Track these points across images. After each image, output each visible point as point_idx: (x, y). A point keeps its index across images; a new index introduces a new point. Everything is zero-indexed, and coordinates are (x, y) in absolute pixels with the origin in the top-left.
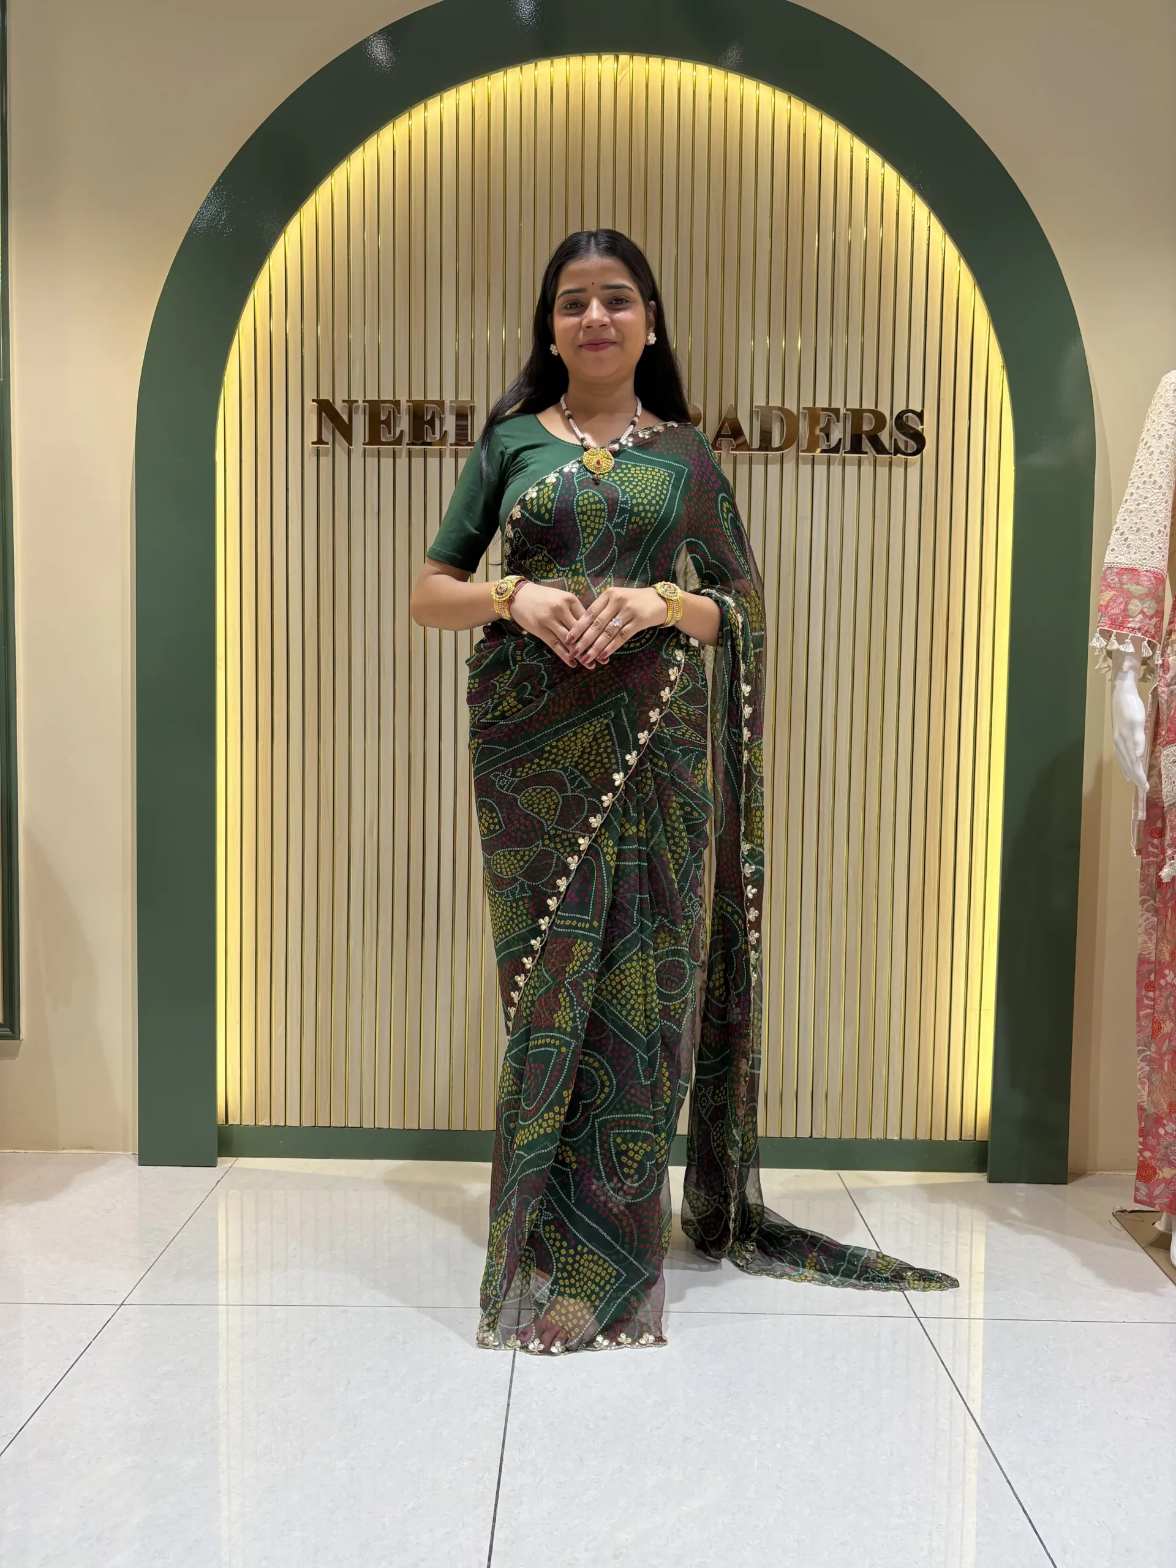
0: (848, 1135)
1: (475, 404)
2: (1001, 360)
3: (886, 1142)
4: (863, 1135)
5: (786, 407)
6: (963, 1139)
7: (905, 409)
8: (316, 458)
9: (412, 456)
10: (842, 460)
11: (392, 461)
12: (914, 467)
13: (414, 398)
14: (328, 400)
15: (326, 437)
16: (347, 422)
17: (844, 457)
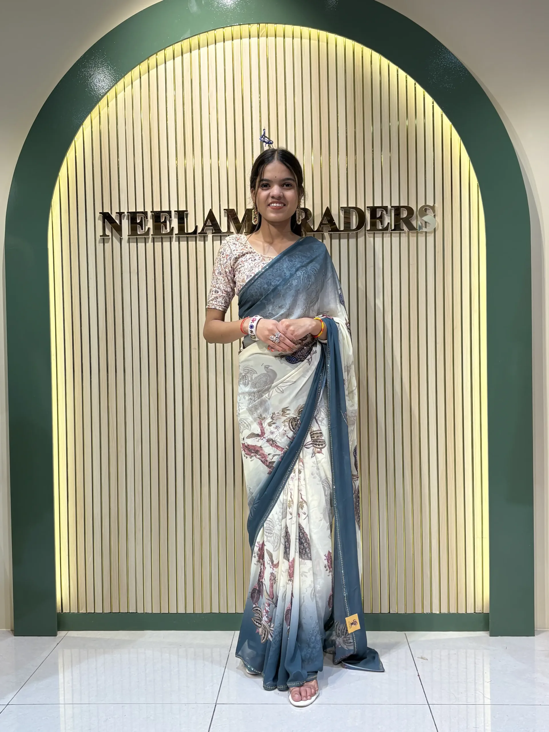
0: (409, 611)
1: (188, 212)
2: (477, 181)
3: (432, 614)
4: (419, 611)
5: (358, 207)
6: (476, 612)
7: (424, 205)
8: (103, 244)
9: (155, 241)
10: (390, 235)
11: (144, 244)
12: (430, 236)
13: (155, 210)
14: (108, 213)
15: (108, 232)
16: (119, 224)
17: (391, 233)
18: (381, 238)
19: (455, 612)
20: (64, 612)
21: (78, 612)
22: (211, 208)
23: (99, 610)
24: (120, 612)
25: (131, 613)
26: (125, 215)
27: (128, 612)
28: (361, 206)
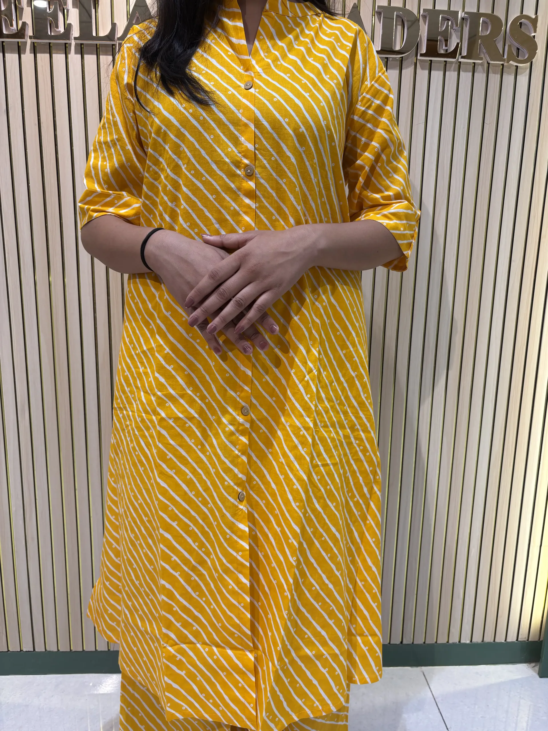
0: (430, 641)
3: (460, 645)
4: (443, 640)
9: (37, 49)
10: (457, 66)
11: (17, 55)
12: (523, 75)
17: (460, 62)
18: (441, 73)
19: (492, 641)
24: (9, 650)
25: (26, 651)
27: (22, 650)
28: (412, 8)
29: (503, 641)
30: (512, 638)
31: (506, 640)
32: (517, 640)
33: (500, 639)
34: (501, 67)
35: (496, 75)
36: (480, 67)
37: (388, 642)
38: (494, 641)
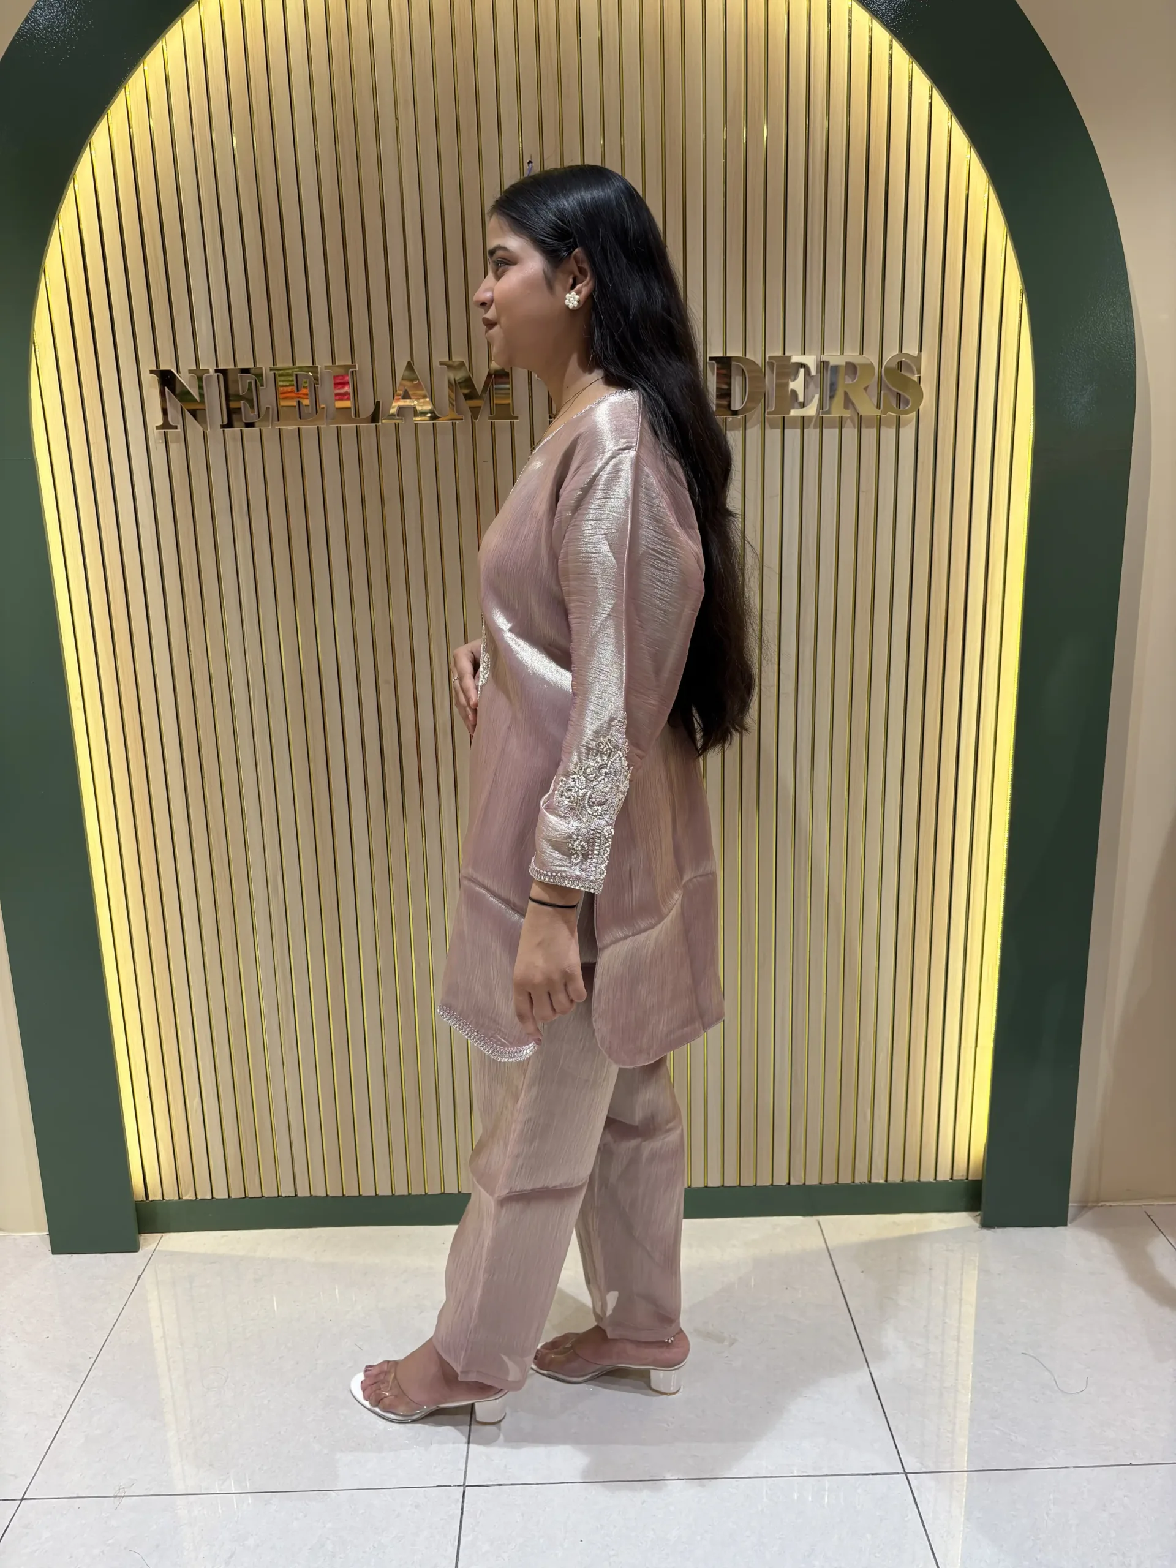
0: (829, 1180)
1: (357, 369)
2: (1020, 282)
3: (870, 1186)
4: (845, 1179)
5: (747, 357)
6: (954, 1178)
7: (897, 353)
8: (164, 444)
9: (284, 436)
10: (818, 421)
11: (259, 445)
12: (909, 426)
13: (279, 365)
14: (170, 372)
15: (174, 417)
16: (198, 398)
17: (822, 417)
18: (798, 431)
19: (916, 1179)
20: (150, 1200)
21: (179, 1198)
22: (410, 360)
23: (221, 1194)
24: (263, 1195)
25: (286, 1197)
26: (211, 376)
27: (280, 1194)
28: (755, 355)
29: (932, 1180)
30: (944, 1175)
31: (935, 1180)
32: (952, 1179)
33: (928, 1177)
34: (879, 417)
35: (872, 430)
36: (848, 420)
37: (771, 1183)
38: (919, 1180)
